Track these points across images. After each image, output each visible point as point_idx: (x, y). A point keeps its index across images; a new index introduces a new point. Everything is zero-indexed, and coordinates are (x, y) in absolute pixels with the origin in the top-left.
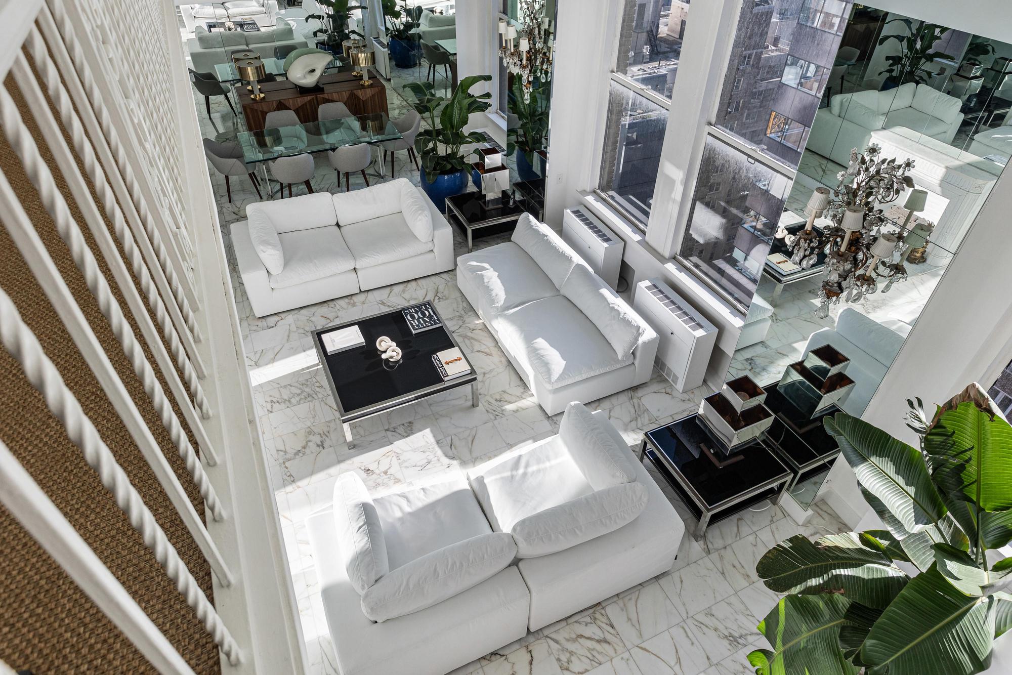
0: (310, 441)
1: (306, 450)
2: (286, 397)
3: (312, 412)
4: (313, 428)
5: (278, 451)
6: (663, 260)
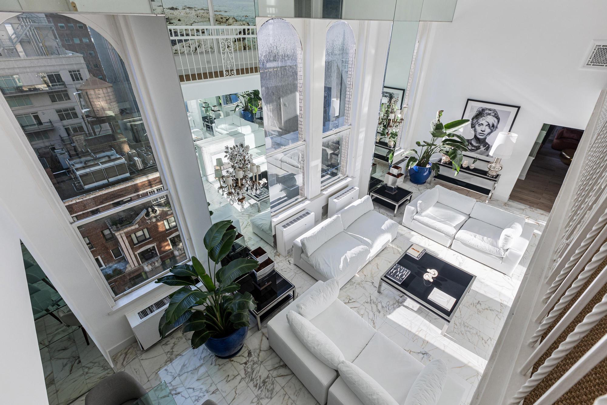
0: (483, 309)
1: (487, 308)
2: (477, 337)
3: (471, 317)
4: (477, 312)
6: (321, 194)
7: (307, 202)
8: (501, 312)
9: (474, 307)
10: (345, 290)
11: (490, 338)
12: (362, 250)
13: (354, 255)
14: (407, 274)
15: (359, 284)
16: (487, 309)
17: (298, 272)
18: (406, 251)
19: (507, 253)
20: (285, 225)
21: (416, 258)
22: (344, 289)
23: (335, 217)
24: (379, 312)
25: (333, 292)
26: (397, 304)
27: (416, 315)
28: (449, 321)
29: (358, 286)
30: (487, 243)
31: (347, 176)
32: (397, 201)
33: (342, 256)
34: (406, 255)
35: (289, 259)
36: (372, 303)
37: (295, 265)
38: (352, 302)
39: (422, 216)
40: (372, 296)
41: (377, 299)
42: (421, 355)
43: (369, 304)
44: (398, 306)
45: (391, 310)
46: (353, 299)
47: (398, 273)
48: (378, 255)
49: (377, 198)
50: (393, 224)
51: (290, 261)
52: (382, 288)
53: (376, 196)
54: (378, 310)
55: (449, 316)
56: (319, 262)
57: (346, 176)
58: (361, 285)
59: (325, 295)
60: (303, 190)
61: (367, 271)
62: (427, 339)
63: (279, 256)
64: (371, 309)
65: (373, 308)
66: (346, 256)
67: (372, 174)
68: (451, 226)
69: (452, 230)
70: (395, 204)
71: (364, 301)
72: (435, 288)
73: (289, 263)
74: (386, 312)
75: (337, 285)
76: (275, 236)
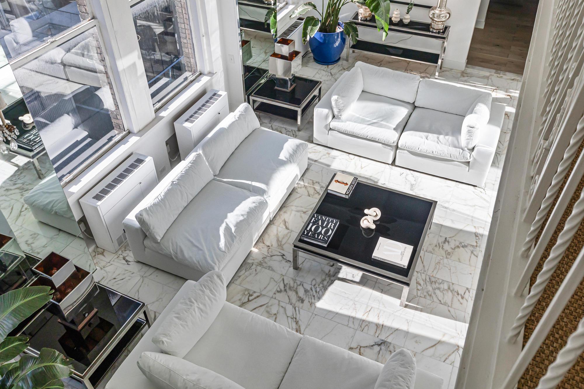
0: (452, 249)
1: (458, 245)
2: (450, 294)
3: (438, 267)
4: (445, 256)
5: (477, 257)
6: (157, 119)
7: (133, 140)
8: (476, 246)
9: (441, 248)
10: (238, 282)
11: (467, 289)
12: (254, 205)
13: (242, 218)
14: (334, 227)
15: (260, 264)
16: (458, 247)
17: (147, 274)
18: (327, 189)
19: (474, 153)
20: (97, 195)
21: (344, 196)
22: (236, 280)
23: (192, 157)
24: (302, 301)
25: (215, 295)
26: (328, 279)
27: (359, 287)
28: (408, 284)
29: (259, 268)
30: (445, 144)
31: (201, 74)
32: (298, 102)
33: (220, 225)
34: (328, 193)
35: (125, 254)
36: (288, 290)
37: (138, 262)
38: (255, 298)
39: (342, 122)
40: (285, 278)
41: (294, 281)
42: (377, 348)
43: (283, 294)
44: (330, 281)
45: (320, 293)
46: (255, 292)
47: (320, 228)
48: (283, 206)
49: (262, 104)
50: (298, 146)
51: (127, 258)
52: (300, 260)
53: (260, 100)
54: (299, 297)
55: (406, 276)
56: (180, 247)
57: (198, 74)
58: (264, 264)
59: (201, 306)
60: (119, 117)
61: (270, 240)
62: (381, 322)
63: (102, 254)
64: (288, 301)
65: (291, 298)
66: (227, 224)
67: (244, 61)
68: (389, 128)
69: (392, 136)
70: (296, 109)
71: (275, 290)
72: (380, 238)
73: (127, 261)
74: (313, 298)
75: (219, 281)
76: (83, 220)
